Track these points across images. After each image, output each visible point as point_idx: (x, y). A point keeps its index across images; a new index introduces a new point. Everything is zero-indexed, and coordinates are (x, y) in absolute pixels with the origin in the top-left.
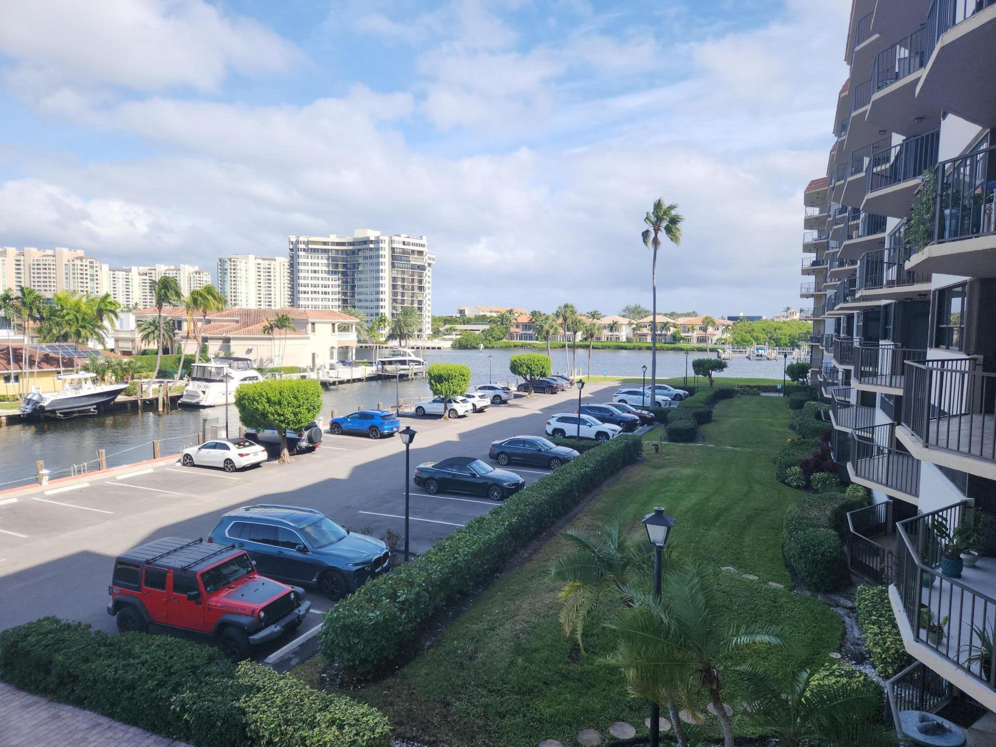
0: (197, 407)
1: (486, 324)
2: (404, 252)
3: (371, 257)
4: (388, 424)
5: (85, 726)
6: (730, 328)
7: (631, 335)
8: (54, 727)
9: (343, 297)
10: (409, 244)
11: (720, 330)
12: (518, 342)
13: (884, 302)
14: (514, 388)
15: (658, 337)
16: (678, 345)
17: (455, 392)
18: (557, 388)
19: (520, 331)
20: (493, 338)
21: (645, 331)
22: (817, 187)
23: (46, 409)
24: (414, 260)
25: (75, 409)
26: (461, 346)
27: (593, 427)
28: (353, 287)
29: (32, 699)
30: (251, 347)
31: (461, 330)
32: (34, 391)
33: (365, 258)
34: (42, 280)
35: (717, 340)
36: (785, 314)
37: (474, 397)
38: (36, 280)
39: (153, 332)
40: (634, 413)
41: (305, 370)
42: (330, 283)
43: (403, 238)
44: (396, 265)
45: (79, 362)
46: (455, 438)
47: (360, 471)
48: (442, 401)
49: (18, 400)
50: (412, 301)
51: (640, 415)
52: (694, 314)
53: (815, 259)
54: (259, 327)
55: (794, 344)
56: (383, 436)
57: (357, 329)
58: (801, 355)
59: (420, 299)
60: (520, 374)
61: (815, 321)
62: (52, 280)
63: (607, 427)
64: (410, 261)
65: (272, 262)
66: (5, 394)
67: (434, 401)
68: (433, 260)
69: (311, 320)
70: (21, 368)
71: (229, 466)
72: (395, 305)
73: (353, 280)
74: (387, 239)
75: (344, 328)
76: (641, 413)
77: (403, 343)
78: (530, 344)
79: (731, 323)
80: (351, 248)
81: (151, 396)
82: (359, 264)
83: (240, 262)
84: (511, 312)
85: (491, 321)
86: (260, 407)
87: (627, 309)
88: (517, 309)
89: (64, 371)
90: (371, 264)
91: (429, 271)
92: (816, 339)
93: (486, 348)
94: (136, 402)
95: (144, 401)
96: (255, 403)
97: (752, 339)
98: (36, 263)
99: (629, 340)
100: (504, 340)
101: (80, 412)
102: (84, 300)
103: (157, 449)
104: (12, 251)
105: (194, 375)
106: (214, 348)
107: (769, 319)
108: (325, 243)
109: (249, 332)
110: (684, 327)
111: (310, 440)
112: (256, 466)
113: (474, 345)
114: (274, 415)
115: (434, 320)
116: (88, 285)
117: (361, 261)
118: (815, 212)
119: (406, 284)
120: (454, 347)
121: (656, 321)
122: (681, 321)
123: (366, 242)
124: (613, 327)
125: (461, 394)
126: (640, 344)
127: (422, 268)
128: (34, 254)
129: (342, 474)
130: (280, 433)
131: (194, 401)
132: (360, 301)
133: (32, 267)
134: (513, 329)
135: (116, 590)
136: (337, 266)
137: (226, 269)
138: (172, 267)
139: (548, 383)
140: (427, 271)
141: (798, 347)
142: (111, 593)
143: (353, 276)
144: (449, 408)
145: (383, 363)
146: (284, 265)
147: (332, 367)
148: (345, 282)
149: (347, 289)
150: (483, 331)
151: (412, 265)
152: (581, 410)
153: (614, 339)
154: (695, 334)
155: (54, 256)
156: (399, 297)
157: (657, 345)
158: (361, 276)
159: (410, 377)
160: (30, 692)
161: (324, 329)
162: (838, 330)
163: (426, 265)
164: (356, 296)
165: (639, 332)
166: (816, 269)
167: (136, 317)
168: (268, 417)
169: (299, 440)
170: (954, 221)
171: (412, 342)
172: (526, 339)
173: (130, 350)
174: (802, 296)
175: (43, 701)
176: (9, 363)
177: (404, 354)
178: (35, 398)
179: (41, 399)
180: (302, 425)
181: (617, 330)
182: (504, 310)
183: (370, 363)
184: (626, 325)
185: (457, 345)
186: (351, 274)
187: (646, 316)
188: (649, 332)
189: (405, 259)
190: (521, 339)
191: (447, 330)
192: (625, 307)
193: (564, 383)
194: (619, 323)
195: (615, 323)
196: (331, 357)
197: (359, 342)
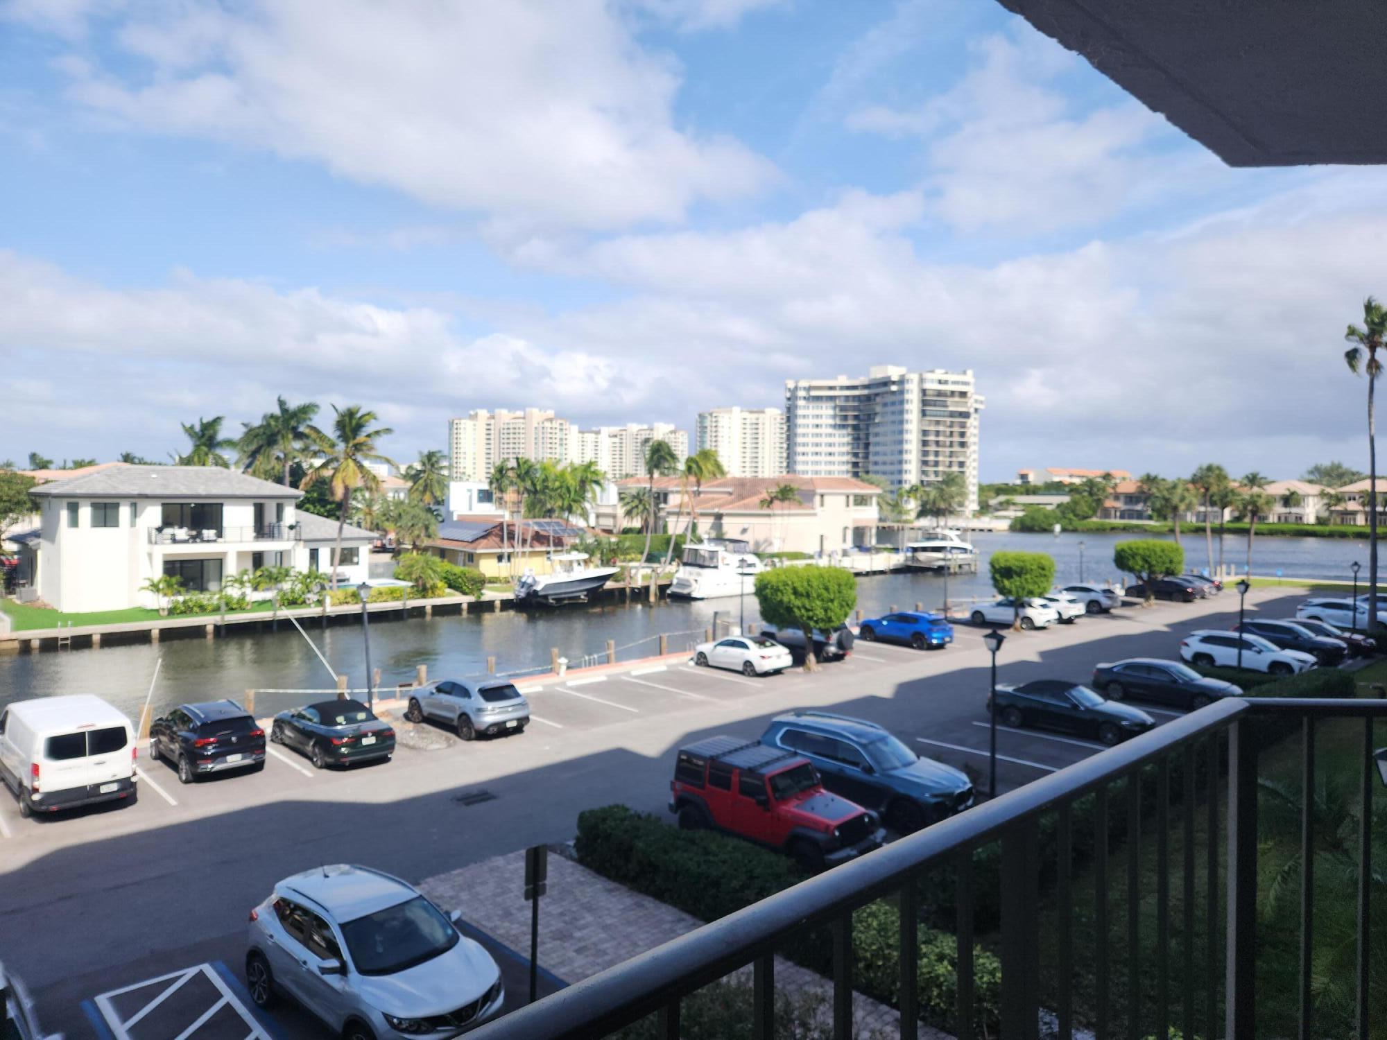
0: (687, 599)
1: (1064, 495)
2: (940, 393)
3: (893, 404)
4: (938, 631)
5: (669, 918)
7: (1324, 514)
8: (641, 914)
9: (853, 459)
10: (946, 382)
12: (1118, 522)
14: (1120, 592)
15: (1378, 517)
17: (1031, 593)
18: (1193, 593)
19: (1120, 505)
20: (1076, 515)
21: (1352, 506)
23: (540, 594)
24: (954, 405)
25: (566, 596)
26: (1023, 527)
27: (1264, 654)
28: (867, 445)
29: (612, 885)
30: (746, 526)
31: (1024, 505)
32: (528, 573)
33: (885, 405)
34: (511, 446)
37: (1058, 600)
38: (506, 446)
39: (637, 507)
40: (1337, 637)
41: (811, 557)
42: (837, 440)
43: (939, 374)
44: (928, 413)
45: (569, 541)
46: (1035, 658)
47: (906, 689)
48: (1010, 604)
49: (509, 582)
50: (950, 462)
51: (1349, 641)
54: (756, 500)
56: (932, 647)
57: (879, 504)
59: (961, 459)
60: (1131, 570)
62: (522, 446)
63: (1289, 655)
64: (947, 407)
65: (761, 416)
66: (497, 576)
67: (999, 604)
68: (981, 403)
69: (819, 491)
70: (513, 547)
71: (748, 669)
72: (925, 468)
73: (867, 435)
74: (914, 377)
75: (861, 501)
76: (1350, 638)
77: (942, 521)
78: (1137, 527)
80: (866, 392)
81: (639, 583)
82: (876, 414)
83: (723, 417)
84: (1107, 476)
85: (1073, 489)
86: (785, 599)
87: (1317, 470)
88: (1117, 473)
89: (555, 551)
90: (893, 413)
91: (975, 419)
93: (1064, 530)
94: (622, 590)
95: (633, 589)
96: (779, 594)
98: (506, 426)
99: (1320, 521)
100: (1094, 519)
101: (570, 598)
102: (569, 470)
103: (664, 644)
104: (483, 414)
105: (685, 560)
106: (705, 526)
108: (831, 388)
109: (746, 507)
111: (840, 644)
112: (778, 672)
113: (1045, 526)
114: (800, 610)
115: (982, 489)
116: (558, 451)
117: (878, 409)
119: (941, 438)
120: (1013, 528)
121: (1377, 490)
123: (886, 383)
124: (1289, 500)
125: (1041, 595)
126: (1342, 528)
127: (966, 415)
128: (504, 415)
129: (885, 690)
130: (806, 633)
131: (685, 591)
132: (876, 463)
133: (502, 431)
134: (1109, 503)
135: (679, 785)
136: (845, 418)
137: (706, 427)
138: (645, 427)
139: (1179, 586)
140: (972, 419)
142: (673, 788)
143: (867, 429)
144: (1021, 615)
145: (915, 550)
146: (775, 419)
147: (845, 553)
148: (856, 439)
149: (858, 448)
150: (1059, 506)
151: (951, 411)
152: (1243, 628)
153: (1292, 519)
155: (524, 418)
156: (932, 458)
157: (1380, 530)
158: (877, 430)
159: (952, 571)
160: (609, 877)
161: (835, 503)
163: (972, 410)
164: (872, 458)
165: (1339, 508)
167: (619, 489)
168: (793, 612)
169: (827, 644)
171: (952, 521)
172: (1131, 517)
173: (611, 528)
175: (624, 889)
176: (502, 540)
177: (944, 538)
178: (530, 581)
179: (535, 582)
180: (832, 624)
181: (1297, 504)
182: (1095, 473)
183: (896, 550)
184: (1314, 496)
185: (1018, 526)
186: (865, 427)
187: (1352, 482)
188: (1360, 508)
189: (941, 403)
190: (1122, 517)
191: (1001, 504)
192: (1311, 466)
193: (1206, 587)
194: (1300, 492)
195: (1293, 494)
196: (844, 540)
197: (881, 520)
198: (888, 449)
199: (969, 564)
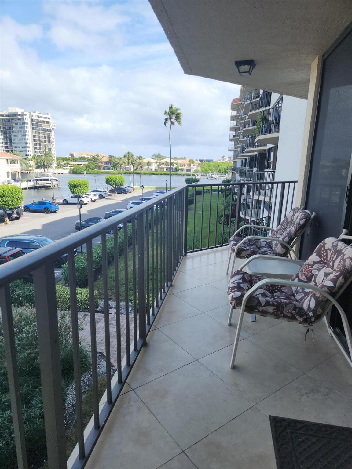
1: (86, 161)
2: (39, 121)
3: (20, 124)
4: (53, 207)
6: (200, 165)
7: (157, 168)
9: (5, 145)
10: (41, 117)
11: (196, 166)
12: (103, 171)
13: (255, 153)
14: (108, 192)
16: (178, 173)
17: (82, 193)
18: (127, 191)
19: (103, 165)
20: (90, 168)
21: (163, 166)
22: (235, 102)
24: (45, 126)
26: (74, 172)
28: (11, 140)
31: (73, 164)
33: (17, 124)
35: (195, 171)
36: (223, 159)
37: (90, 195)
43: (37, 114)
44: (35, 128)
46: (86, 213)
47: (46, 226)
48: (76, 197)
50: (45, 148)
52: (185, 158)
53: (234, 134)
55: (226, 172)
56: (51, 212)
57: (21, 163)
58: (228, 176)
59: (49, 147)
60: (111, 185)
61: (234, 161)
64: (42, 127)
67: (72, 197)
68: (55, 126)
72: (35, 150)
73: (10, 136)
74: (28, 114)
75: (13, 162)
77: (46, 170)
78: (109, 172)
79: (200, 162)
80: (7, 118)
82: (13, 127)
84: (98, 155)
85: (88, 159)
87: (155, 155)
88: (101, 154)
90: (20, 127)
92: (234, 169)
93: (87, 173)
97: (209, 170)
99: (156, 170)
100: (96, 170)
107: (216, 161)
110: (181, 164)
111: (18, 214)
113: (80, 172)
114: (1, 202)
115: (57, 159)
117: (14, 125)
118: (235, 113)
119: (41, 139)
120: (70, 173)
122: (179, 161)
123: (16, 115)
124: (149, 164)
125: (85, 193)
126: (161, 172)
127: (49, 131)
129: (38, 227)
130: (4, 210)
132: (15, 147)
134: (100, 164)
139: (123, 189)
140: (52, 133)
141: (228, 173)
144: (80, 200)
145: (37, 180)
147: (9, 182)
148: (6, 137)
149: (7, 141)
150: (84, 165)
151: (44, 129)
152: (141, 199)
153: (149, 169)
154: (185, 168)
156: (38, 146)
158: (14, 134)
159: (52, 187)
161: (3, 162)
162: (242, 166)
163: (52, 129)
164: (13, 145)
165: (160, 166)
166: (235, 138)
169: (12, 214)
170: (265, 128)
171: (50, 170)
172: (107, 169)
174: (229, 151)
177: (48, 176)
180: (14, 207)
181: (150, 165)
182: (94, 154)
183: (30, 181)
184: (154, 163)
185: (72, 172)
186: (9, 132)
187: (163, 159)
188: (165, 166)
189: (40, 125)
190: (104, 169)
191: (65, 164)
192: (153, 154)
193: (130, 189)
194: (151, 162)
195: (149, 162)
196: (8, 177)
197: (22, 170)
198: (20, 142)
199: (57, 185)
